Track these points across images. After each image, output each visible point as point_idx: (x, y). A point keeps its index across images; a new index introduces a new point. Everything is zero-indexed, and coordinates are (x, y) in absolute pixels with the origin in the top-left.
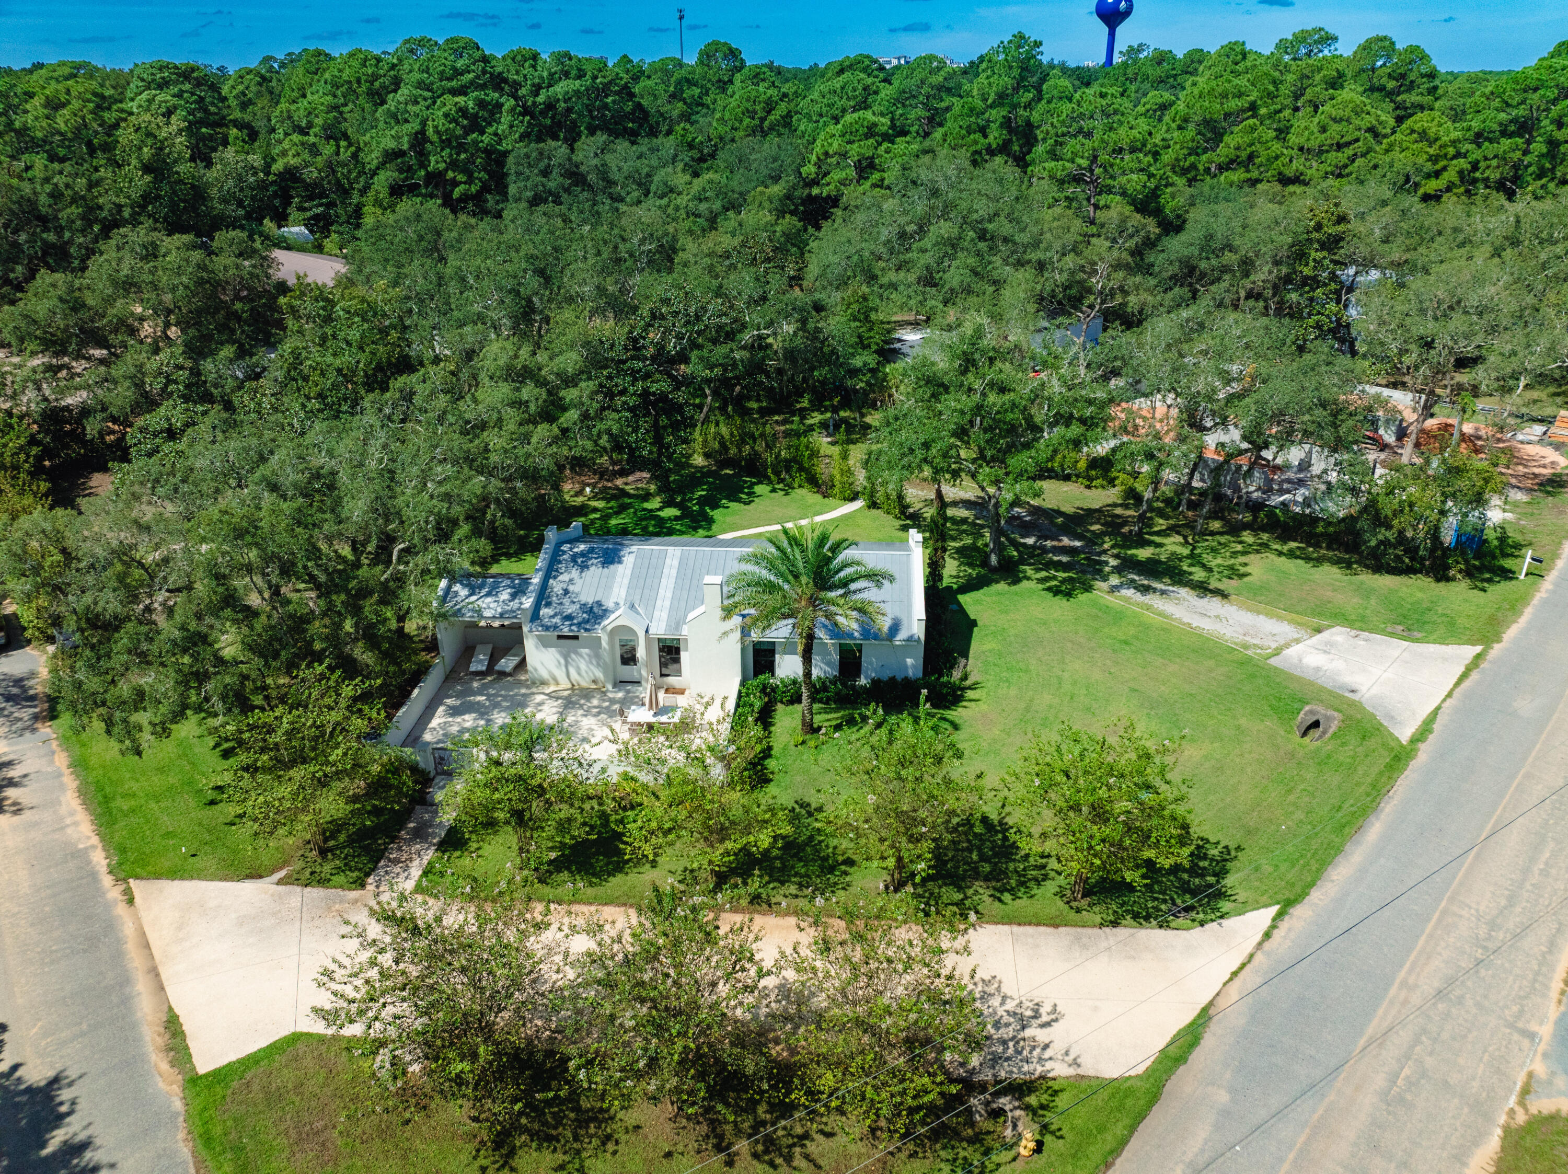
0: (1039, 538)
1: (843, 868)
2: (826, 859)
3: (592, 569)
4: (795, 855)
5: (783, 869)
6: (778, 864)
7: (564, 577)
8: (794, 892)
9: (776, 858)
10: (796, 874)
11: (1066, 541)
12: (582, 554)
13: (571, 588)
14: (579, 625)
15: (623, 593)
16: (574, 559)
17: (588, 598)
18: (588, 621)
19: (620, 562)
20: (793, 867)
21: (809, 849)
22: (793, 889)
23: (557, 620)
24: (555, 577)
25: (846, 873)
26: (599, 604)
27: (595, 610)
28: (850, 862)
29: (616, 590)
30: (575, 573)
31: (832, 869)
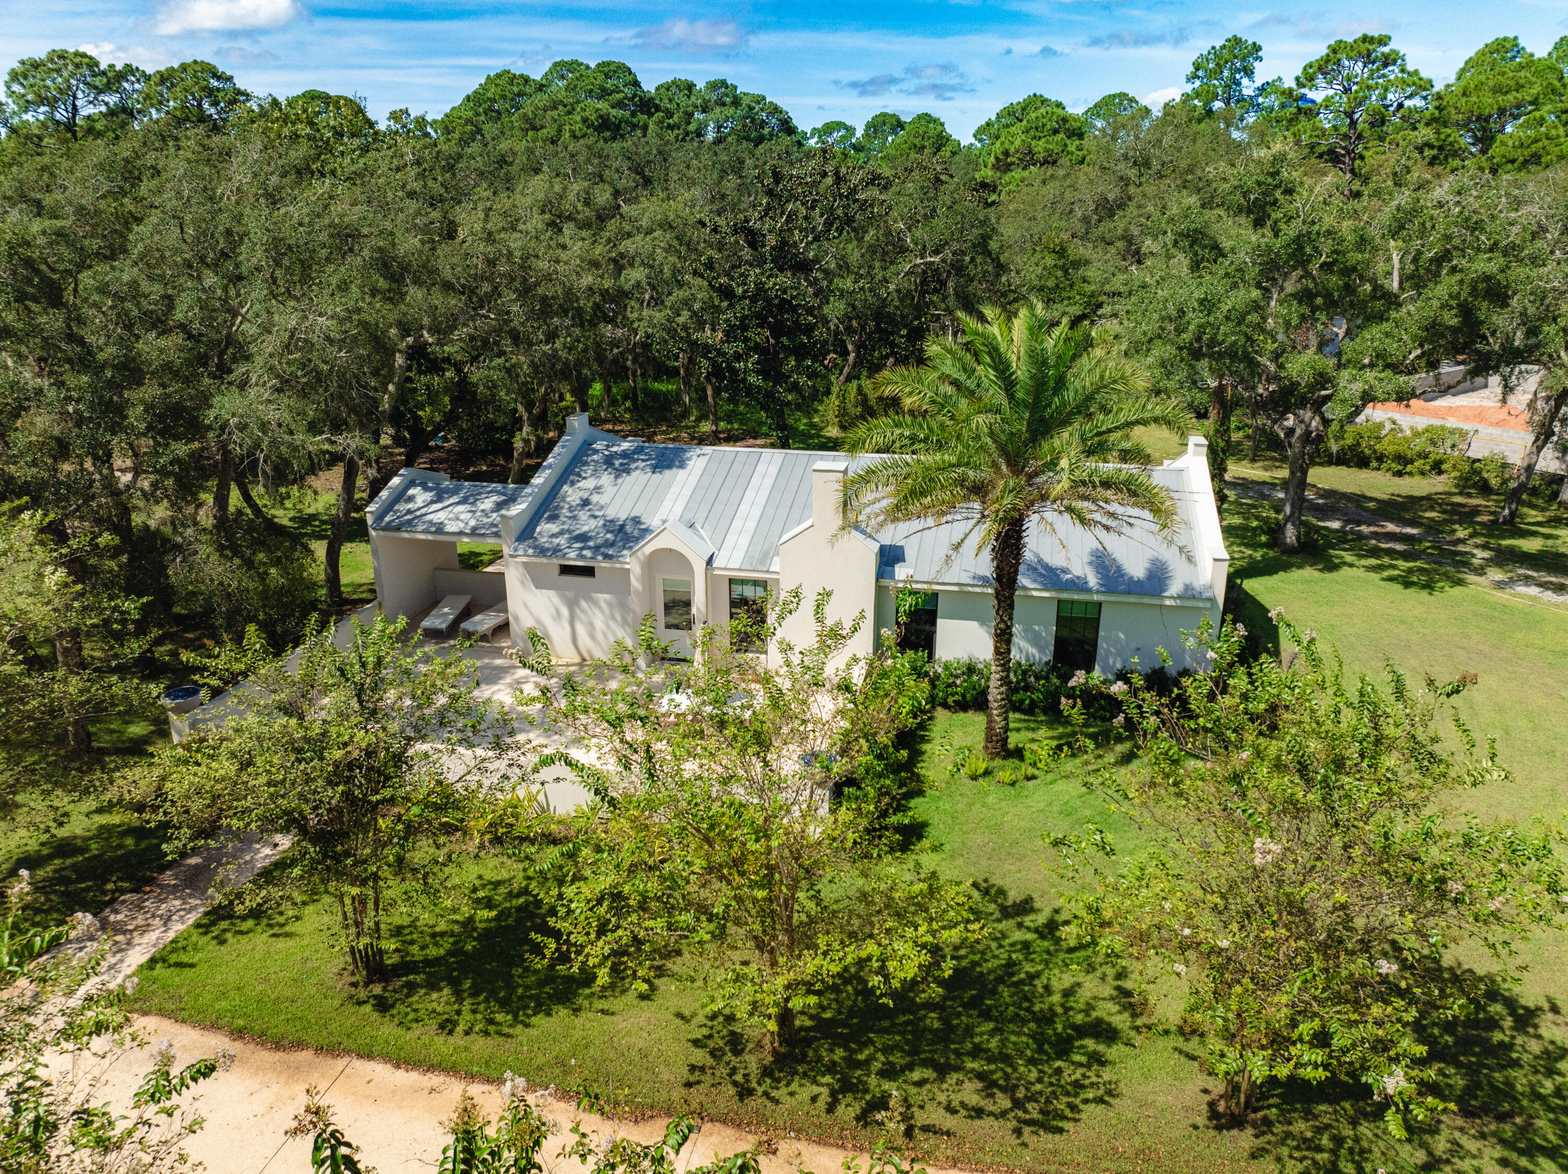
0: (1347, 522)
1: (1090, 1044)
2: (1047, 1018)
3: (635, 474)
4: (973, 1003)
5: (946, 1035)
6: (933, 1020)
7: (590, 483)
8: (974, 1100)
9: (929, 1006)
10: (977, 1052)
11: (1391, 527)
12: (624, 455)
13: (595, 498)
14: (597, 548)
15: (679, 509)
16: (608, 461)
17: (619, 511)
18: (612, 545)
19: (682, 466)
20: (969, 1032)
21: (1005, 992)
22: (970, 1092)
23: (562, 541)
24: (573, 483)
25: (1097, 1060)
26: (636, 521)
27: (628, 529)
28: (1108, 1034)
29: (667, 503)
30: (606, 479)
31: (1063, 1047)
